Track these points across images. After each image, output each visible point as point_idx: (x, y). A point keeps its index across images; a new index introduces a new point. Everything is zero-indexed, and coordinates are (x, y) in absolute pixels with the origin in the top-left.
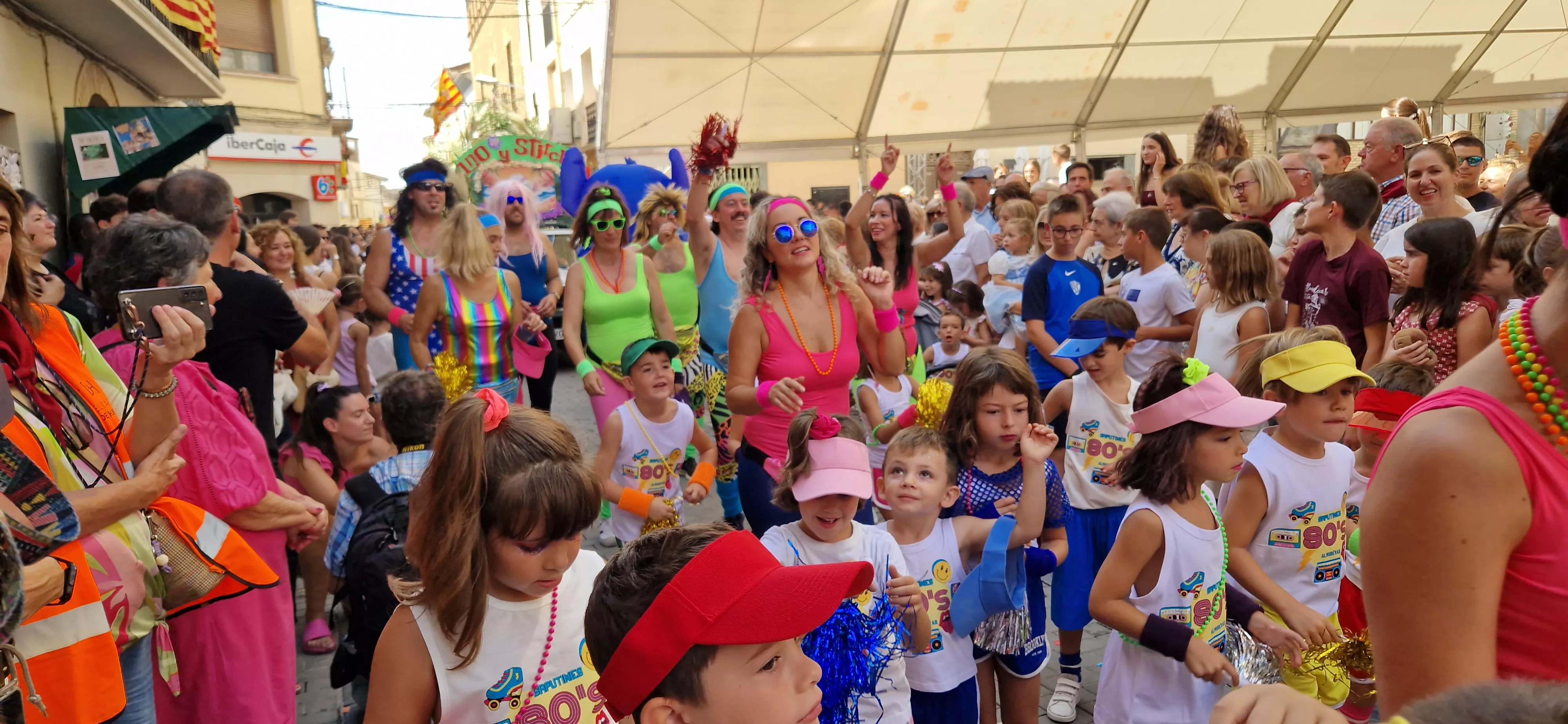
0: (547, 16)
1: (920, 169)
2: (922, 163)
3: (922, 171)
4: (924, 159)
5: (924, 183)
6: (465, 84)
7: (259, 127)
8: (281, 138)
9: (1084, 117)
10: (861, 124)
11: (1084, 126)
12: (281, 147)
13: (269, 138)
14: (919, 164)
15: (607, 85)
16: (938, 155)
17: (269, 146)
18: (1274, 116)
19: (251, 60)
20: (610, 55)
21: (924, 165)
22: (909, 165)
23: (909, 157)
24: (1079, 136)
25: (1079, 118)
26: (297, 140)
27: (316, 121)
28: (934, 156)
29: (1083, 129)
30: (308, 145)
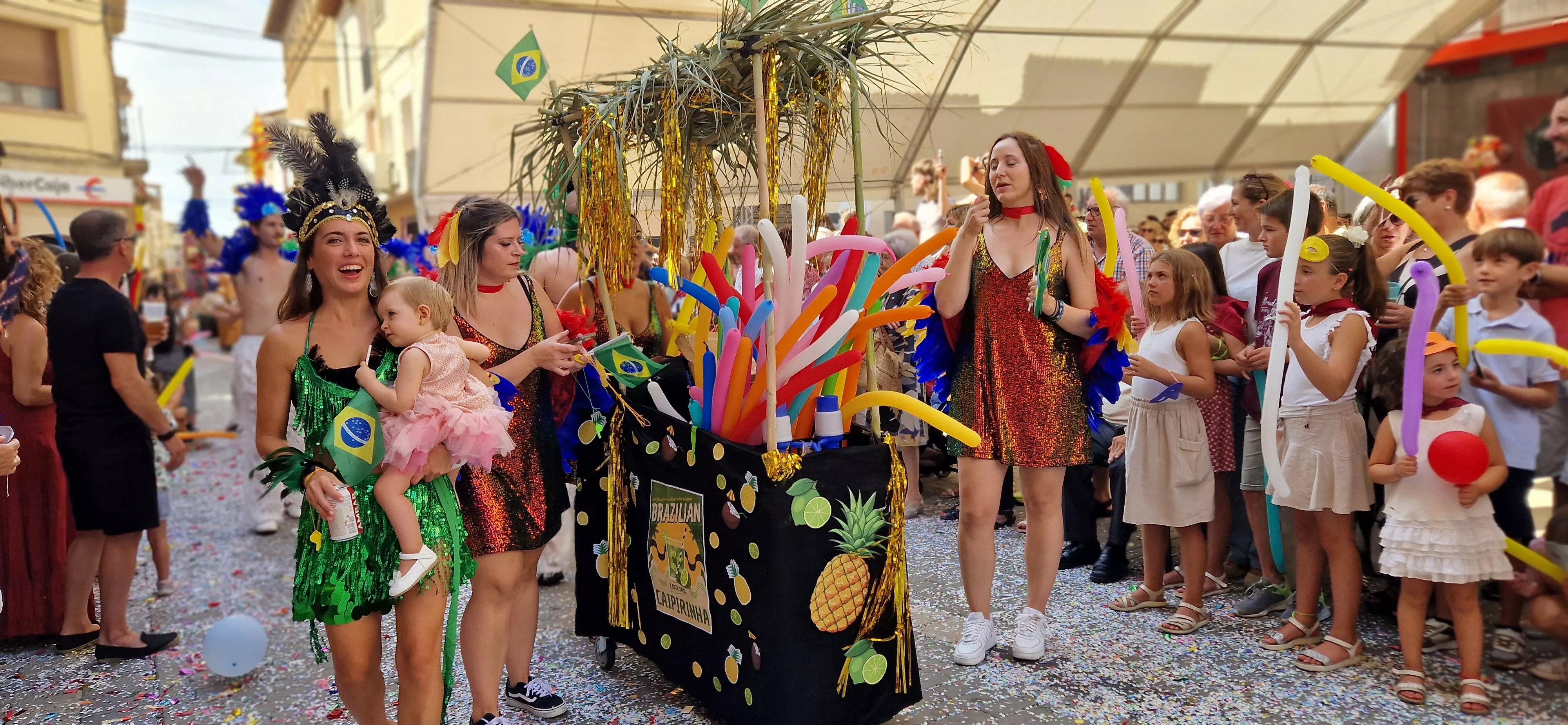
0: (367, 62)
7: (40, 166)
8: (63, 178)
12: (65, 187)
13: (49, 178)
15: (425, 130)
17: (50, 186)
19: (33, 95)
20: (429, 99)
21: (752, 216)
24: (898, 192)
25: (897, 175)
26: (83, 180)
27: (106, 161)
30: (96, 186)
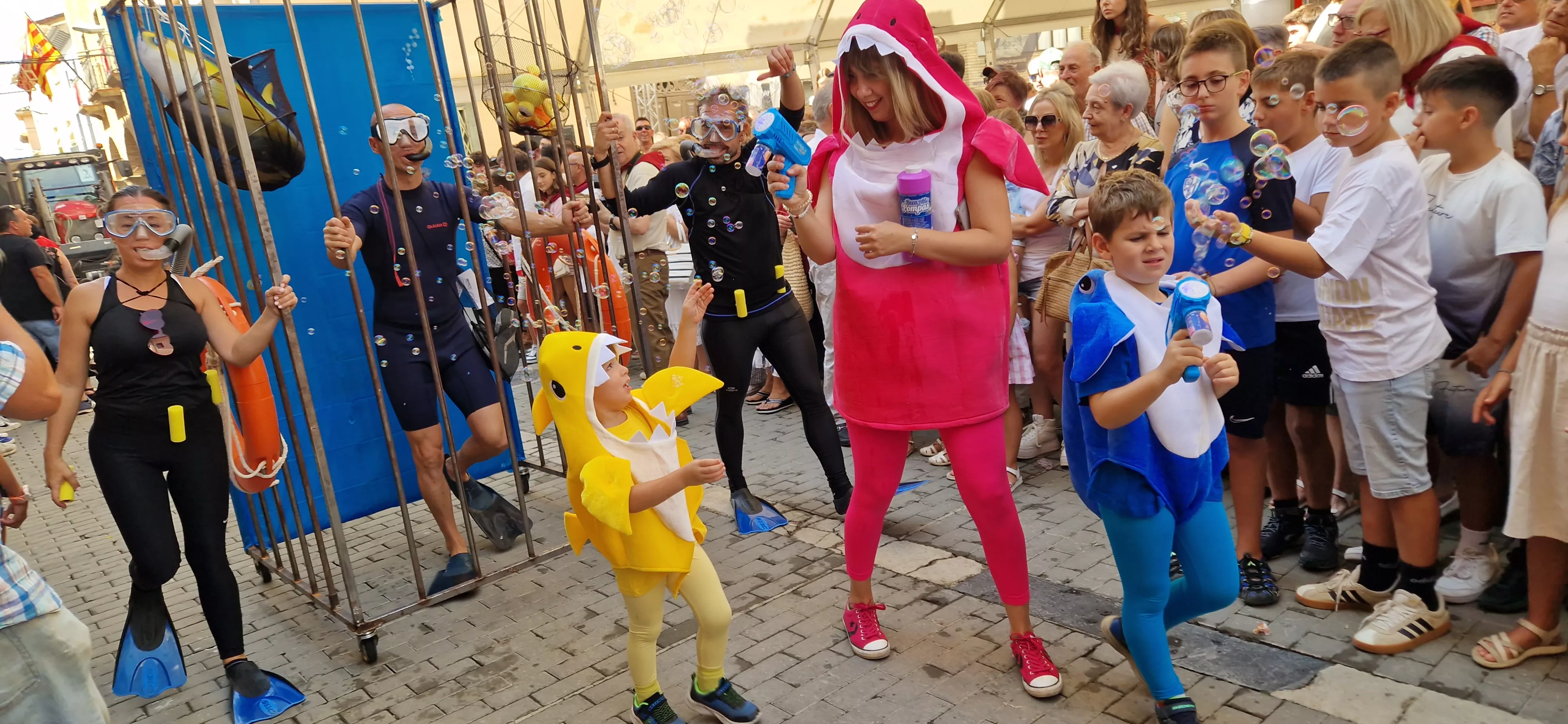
1: (650, 101)
2: (652, 94)
3: (653, 103)
4: (654, 89)
5: (657, 116)
6: (64, 38)
9: (815, 35)
10: (580, 51)
11: (816, 45)
14: (648, 96)
16: (665, 85)
18: (991, 26)
21: (653, 96)
22: (638, 97)
23: (636, 87)
28: (662, 85)
29: (816, 48)
